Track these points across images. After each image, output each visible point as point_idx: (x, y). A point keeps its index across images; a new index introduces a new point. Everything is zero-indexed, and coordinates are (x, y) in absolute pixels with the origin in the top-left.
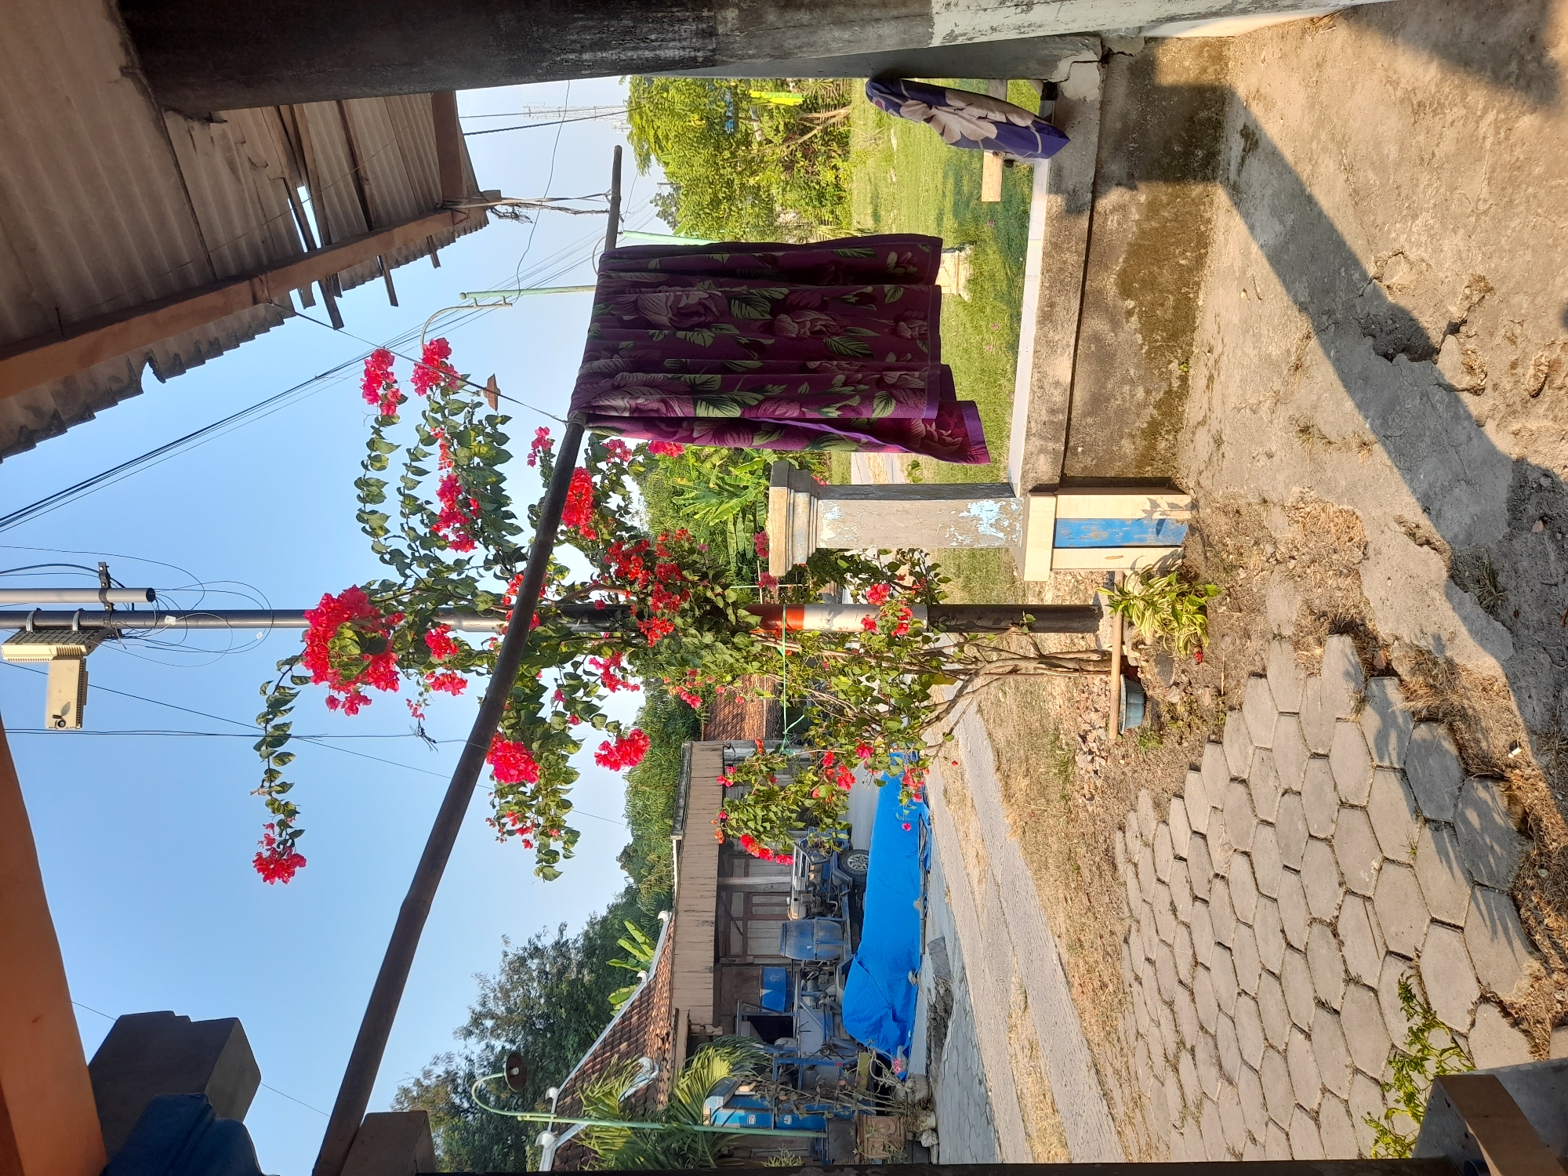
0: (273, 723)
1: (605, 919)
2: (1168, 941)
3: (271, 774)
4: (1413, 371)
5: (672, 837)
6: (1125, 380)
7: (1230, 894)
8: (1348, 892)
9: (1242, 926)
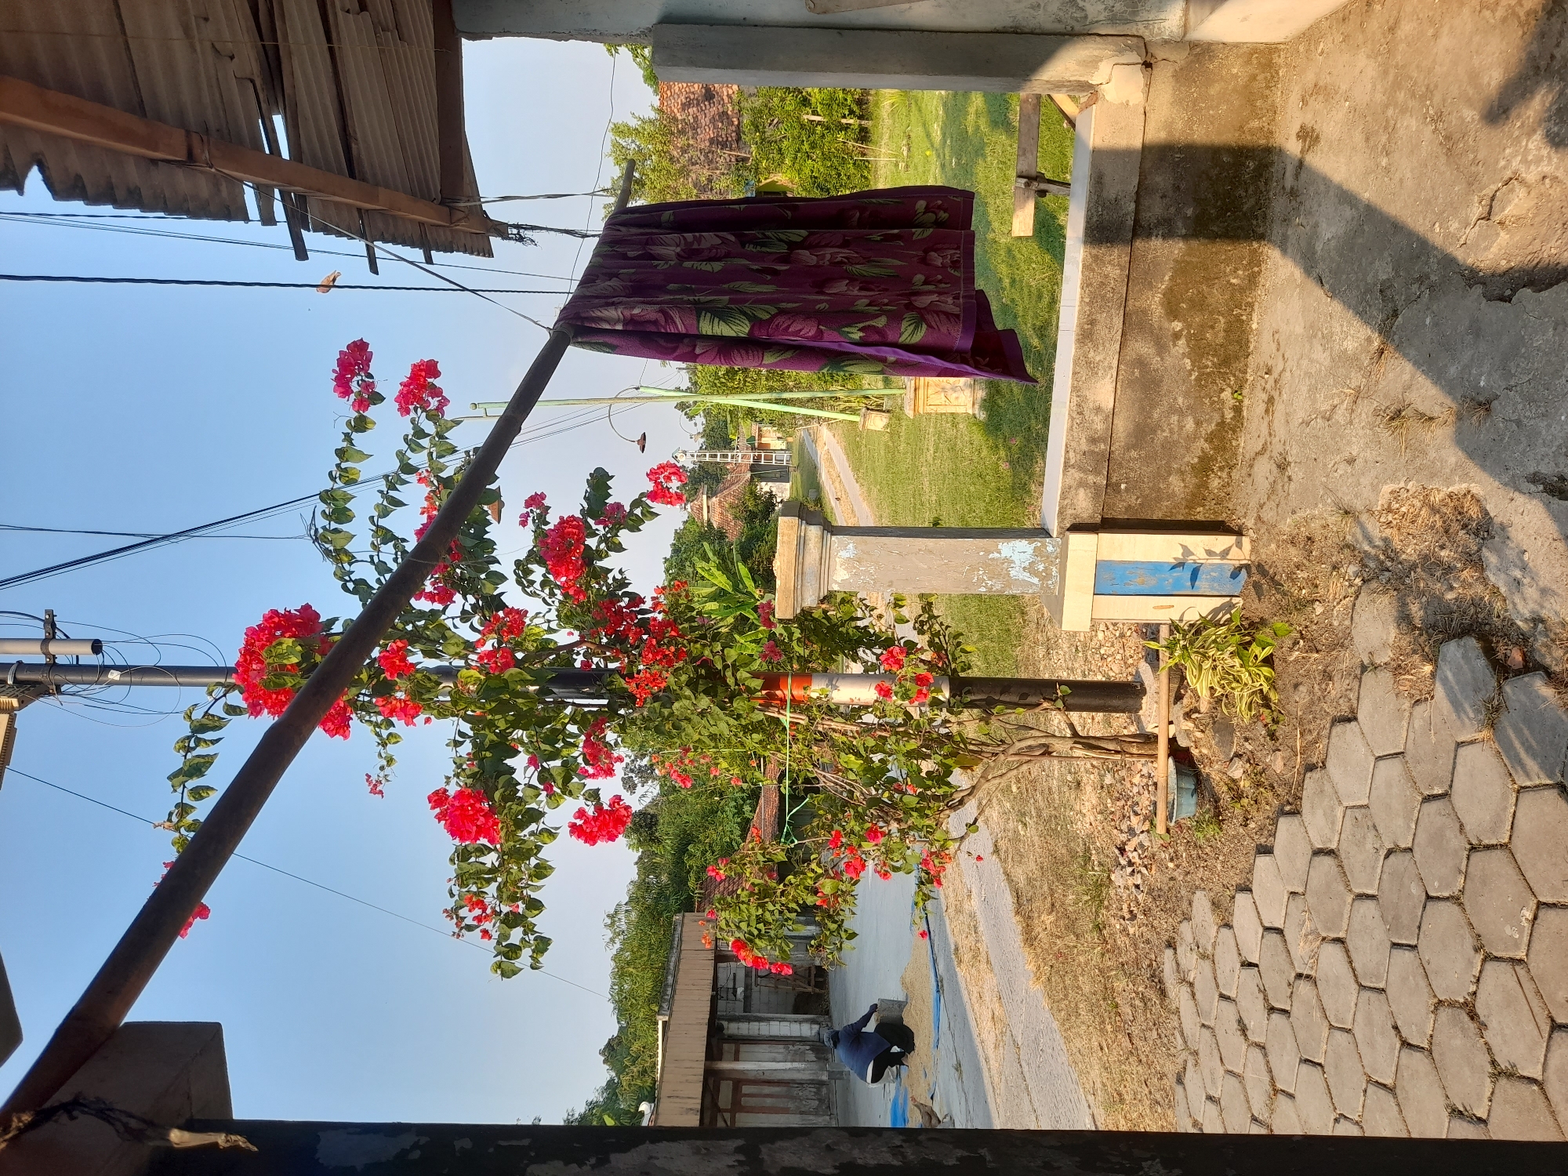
0: (195, 753)
1: (583, 1117)
2: (1235, 1070)
3: (182, 809)
4: (1541, 303)
5: (658, 1017)
6: (1173, 410)
7: (1318, 996)
8: (1488, 958)
9: (1338, 1034)
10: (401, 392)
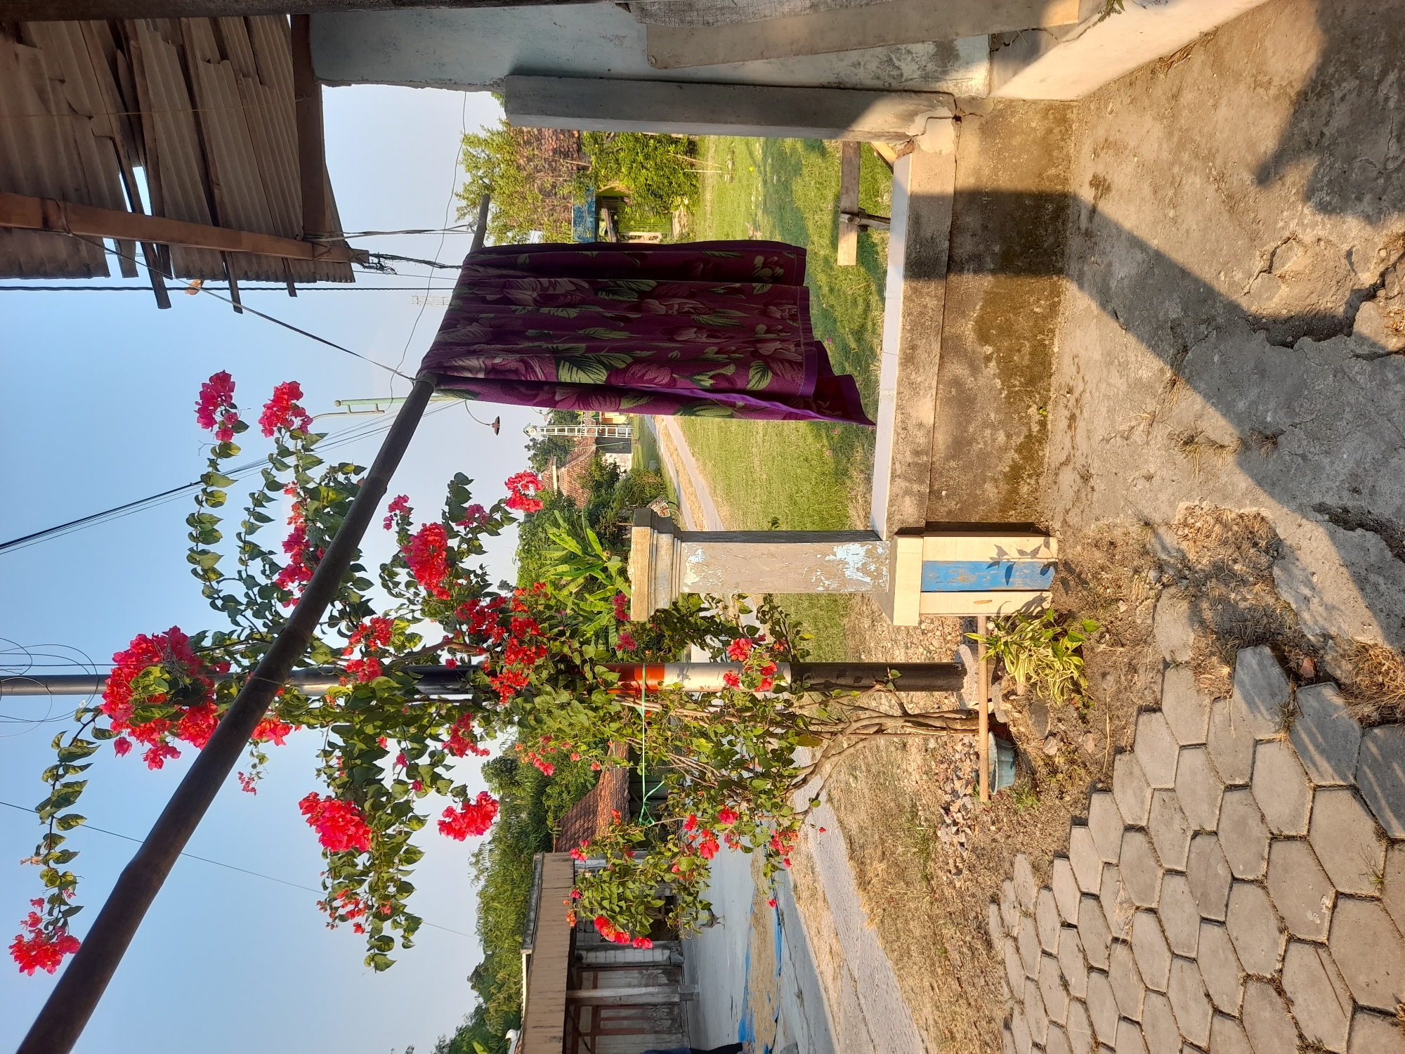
0: (63, 781)
1: (453, 1042)
2: (1059, 1022)
3: (52, 840)
4: (1320, 351)
5: (522, 951)
6: (986, 424)
7: (1134, 960)
8: (1292, 939)
9: (1153, 996)
10: (265, 414)
